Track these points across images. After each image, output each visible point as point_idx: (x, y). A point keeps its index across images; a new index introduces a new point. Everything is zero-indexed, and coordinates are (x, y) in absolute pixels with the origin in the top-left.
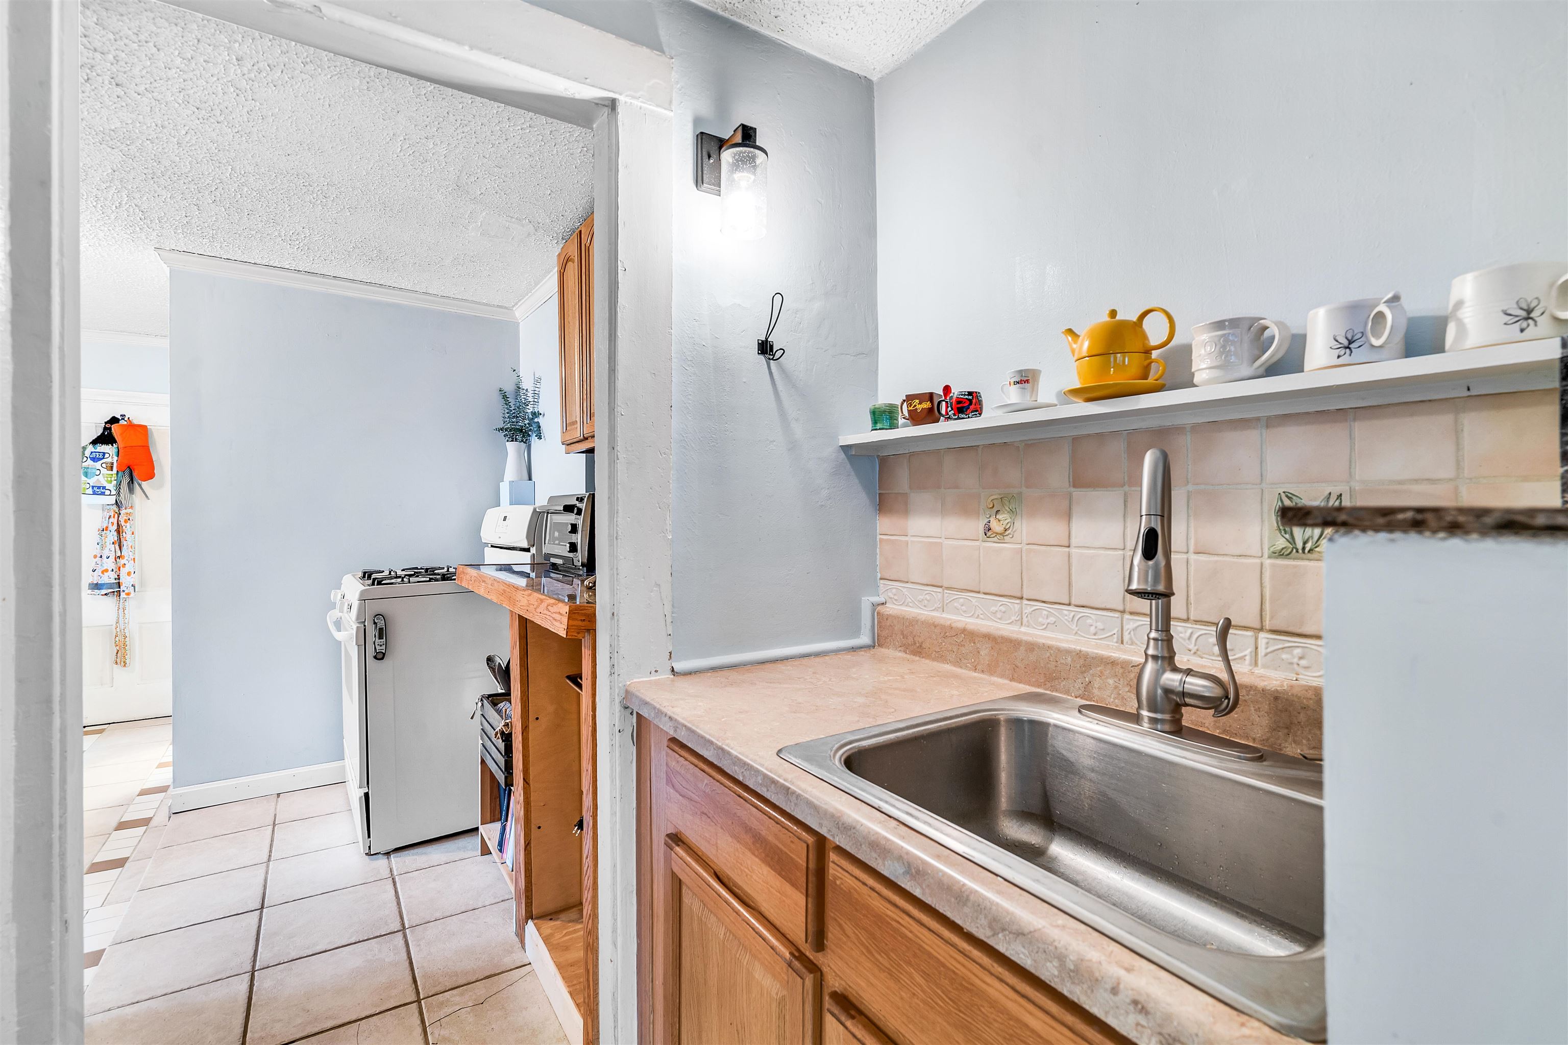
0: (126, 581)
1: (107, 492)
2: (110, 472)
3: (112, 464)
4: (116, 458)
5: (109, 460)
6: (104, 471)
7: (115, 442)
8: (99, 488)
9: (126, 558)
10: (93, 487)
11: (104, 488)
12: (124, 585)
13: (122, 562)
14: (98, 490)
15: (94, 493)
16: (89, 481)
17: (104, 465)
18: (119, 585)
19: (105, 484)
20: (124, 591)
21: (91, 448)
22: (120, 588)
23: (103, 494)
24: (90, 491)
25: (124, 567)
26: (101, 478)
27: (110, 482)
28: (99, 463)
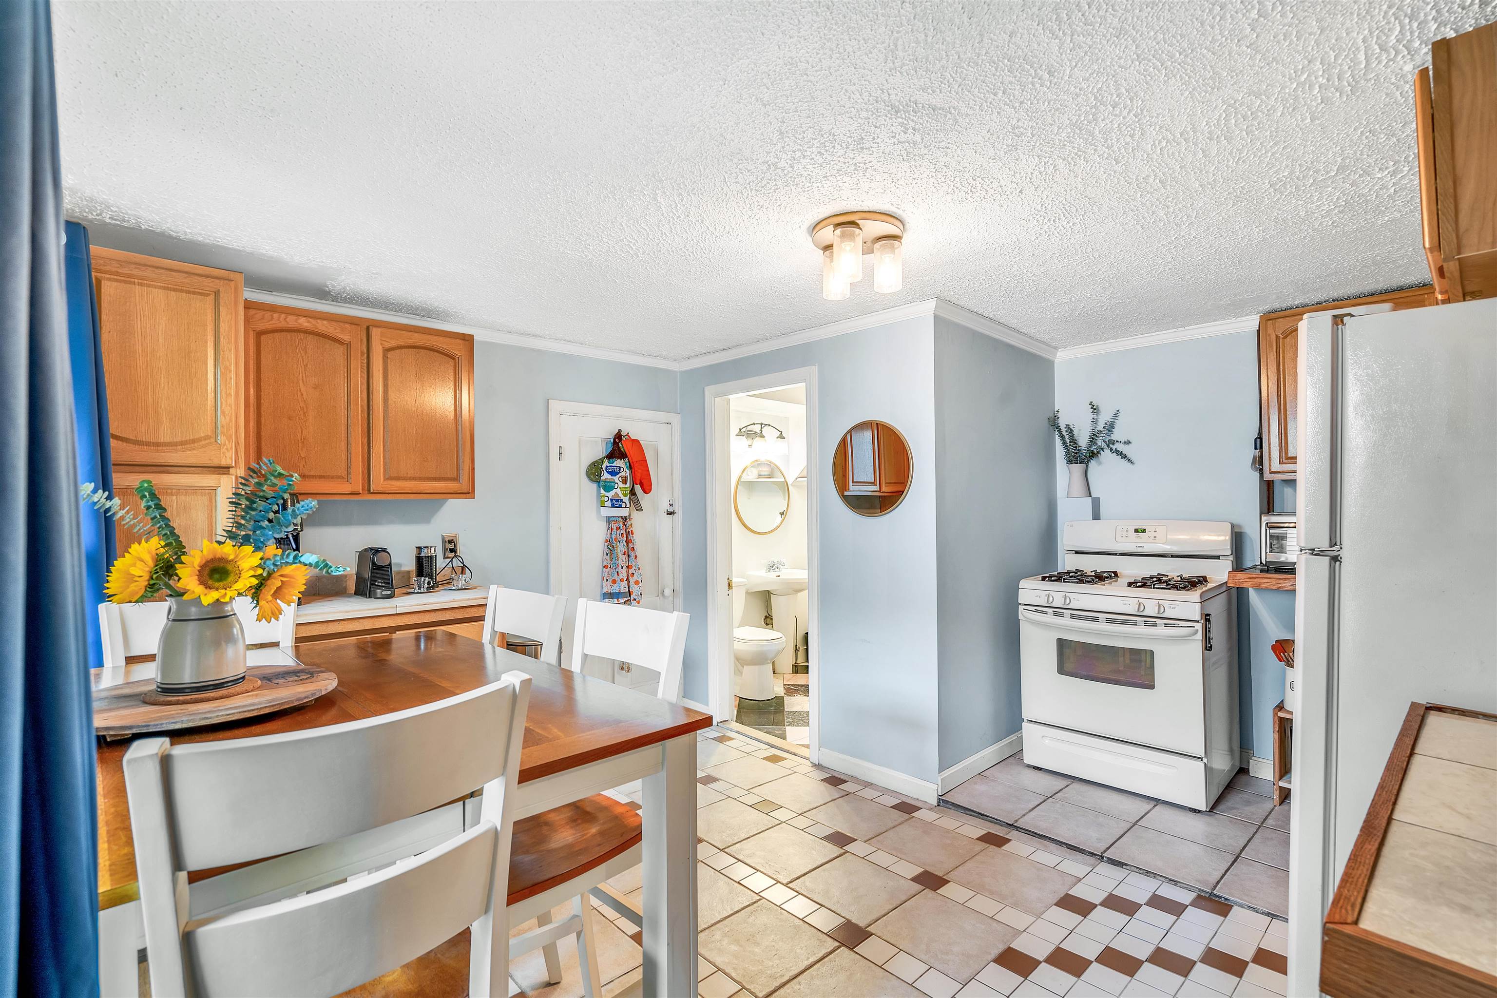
0: (635, 589)
2: (624, 486)
3: (626, 477)
4: (628, 472)
5: (623, 474)
6: (621, 485)
7: (627, 457)
8: (617, 500)
9: (634, 568)
10: (612, 500)
11: (621, 500)
12: (634, 594)
14: (616, 503)
15: (613, 506)
16: (607, 494)
17: (619, 479)
18: (630, 593)
19: (622, 497)
20: (635, 600)
21: (606, 463)
22: (630, 596)
23: (620, 506)
24: (609, 504)
25: (633, 576)
26: (618, 491)
27: (625, 495)
28: (618, 476)
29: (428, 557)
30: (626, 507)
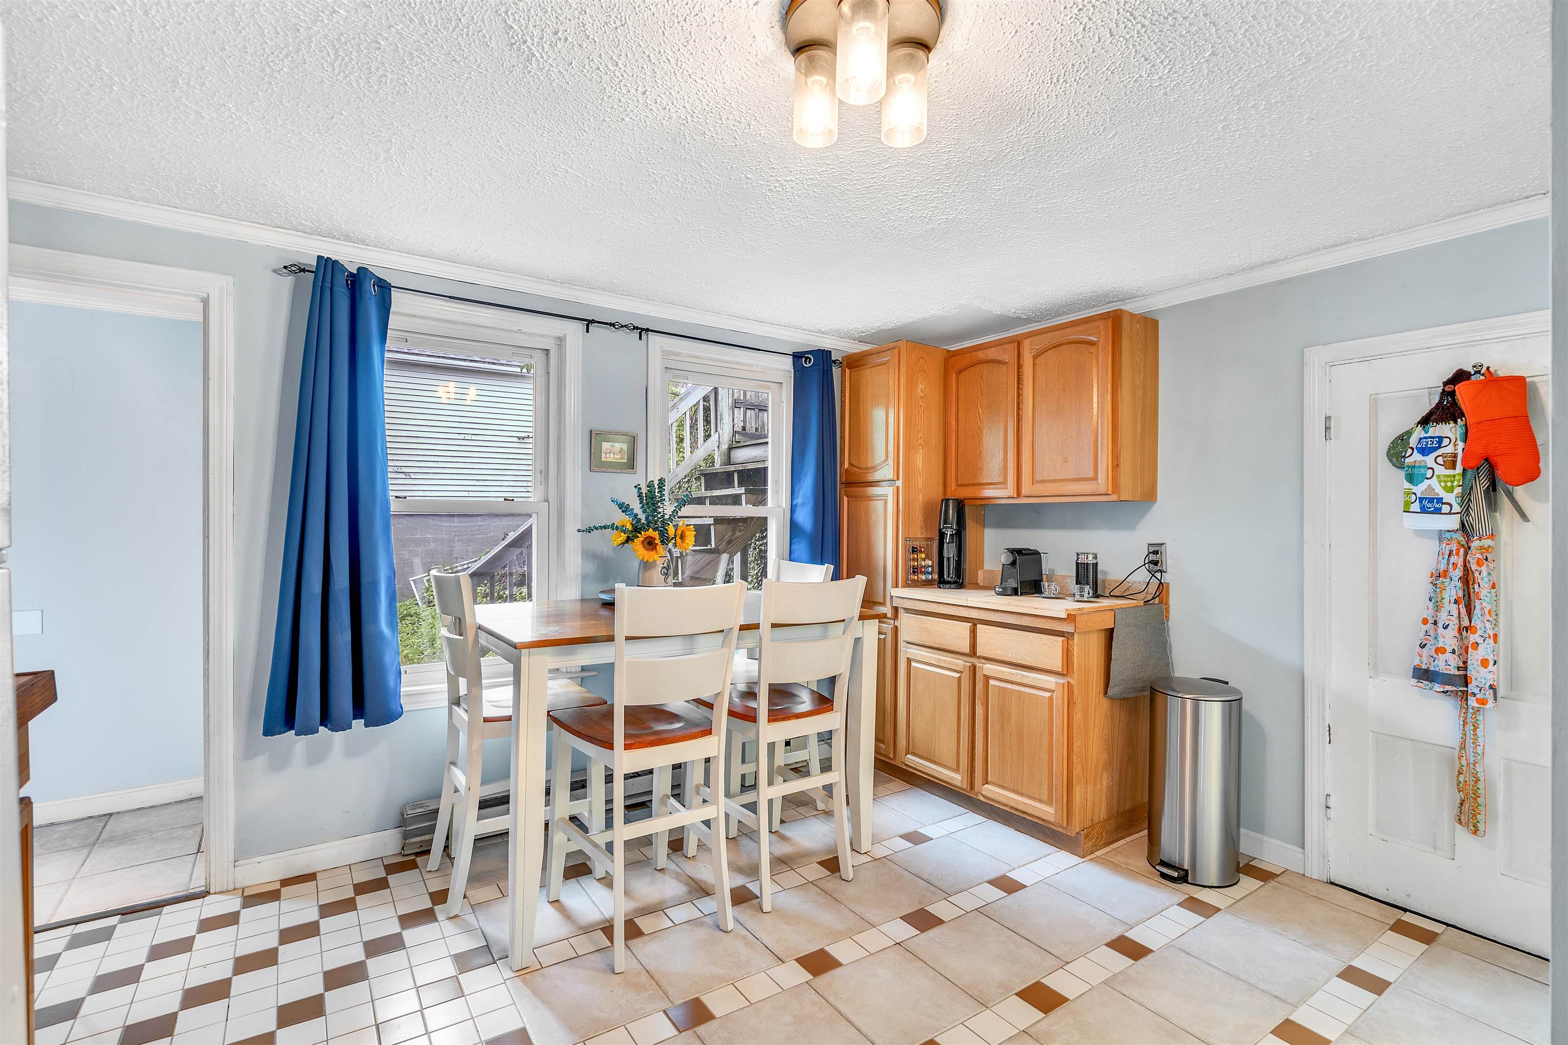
0: (1479, 676)
1: (1445, 509)
2: (1450, 472)
3: (1455, 456)
4: (1461, 445)
5: (1450, 449)
6: (1440, 471)
8: (1431, 500)
9: (1479, 632)
10: (1421, 499)
11: (1440, 500)
12: (1475, 682)
13: (1473, 638)
14: (1429, 505)
15: (1424, 510)
16: (1413, 489)
17: (1440, 460)
18: (1465, 680)
19: (1442, 494)
20: (1474, 694)
21: (1419, 432)
22: (1467, 686)
23: (1438, 511)
24: (1416, 507)
25: (1476, 649)
26: (1434, 482)
27: (1450, 490)
28: (1433, 456)
29: (1084, 563)
30: (1450, 513)
